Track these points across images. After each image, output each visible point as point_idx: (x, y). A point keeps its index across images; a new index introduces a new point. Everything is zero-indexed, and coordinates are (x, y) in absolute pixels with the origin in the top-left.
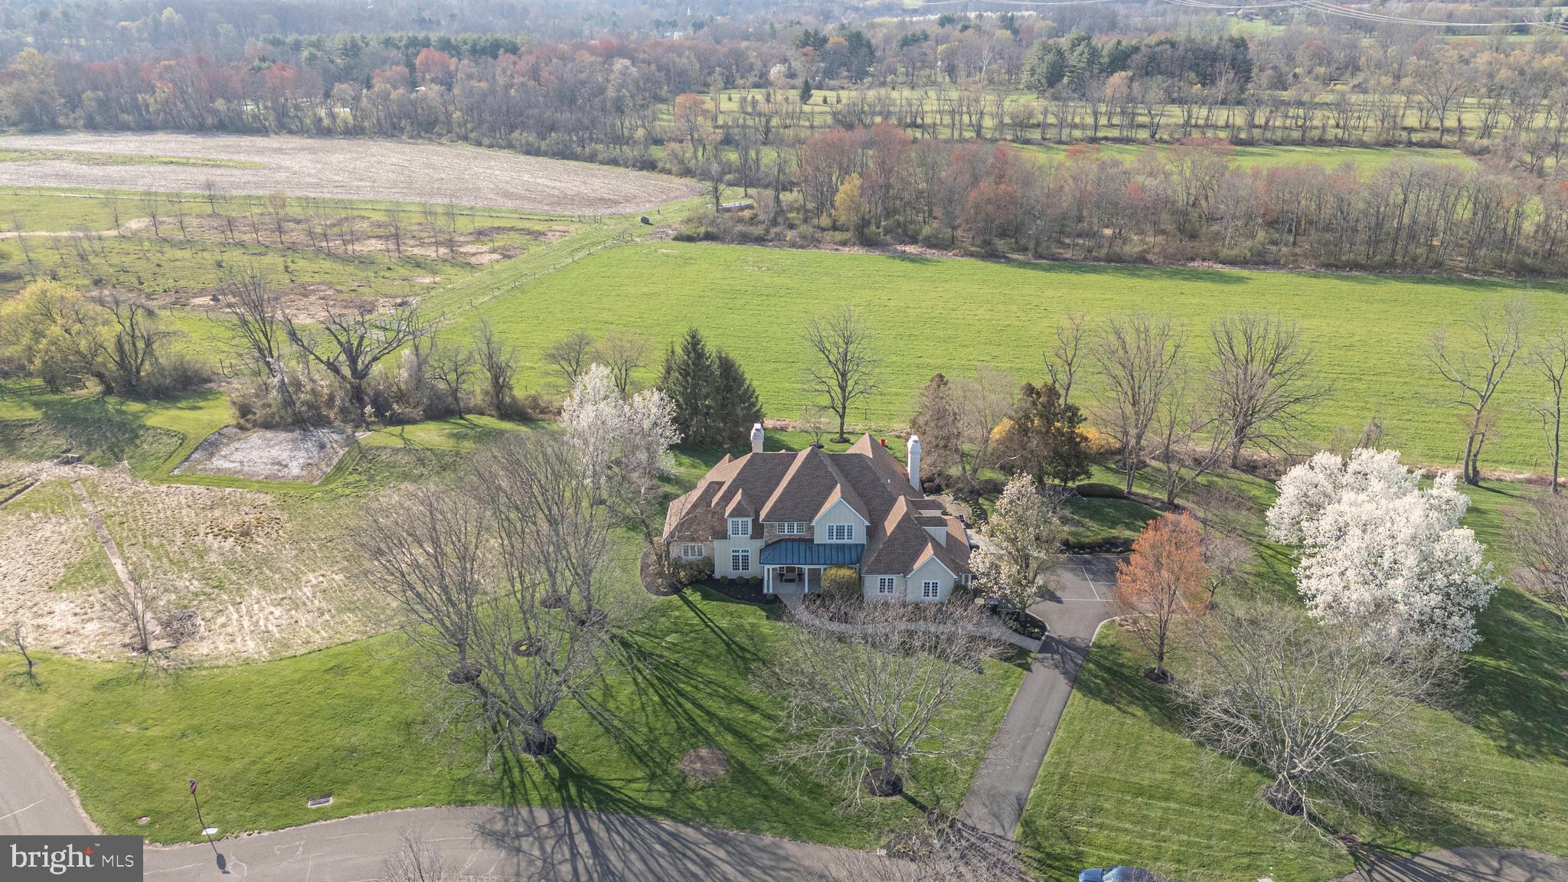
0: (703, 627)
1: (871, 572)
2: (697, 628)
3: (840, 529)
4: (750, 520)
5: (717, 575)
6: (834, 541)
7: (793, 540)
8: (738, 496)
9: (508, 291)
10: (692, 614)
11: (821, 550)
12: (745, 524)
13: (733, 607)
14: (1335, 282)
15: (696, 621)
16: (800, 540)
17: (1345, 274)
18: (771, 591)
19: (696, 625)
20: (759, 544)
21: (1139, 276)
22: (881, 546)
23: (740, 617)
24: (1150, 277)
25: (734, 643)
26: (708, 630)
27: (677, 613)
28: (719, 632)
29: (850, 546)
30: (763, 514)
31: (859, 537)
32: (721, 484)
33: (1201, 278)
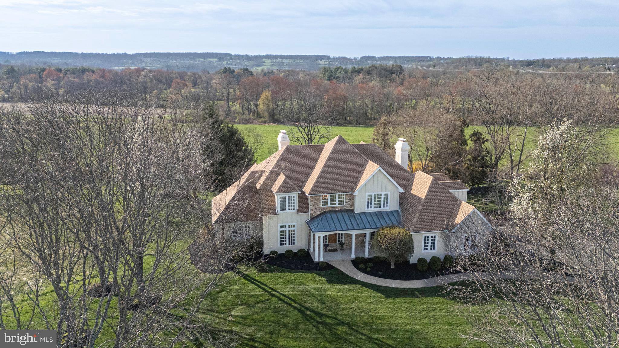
0: (268, 296)
1: (418, 230)
2: (262, 298)
3: (378, 198)
4: (295, 195)
5: (267, 250)
6: (373, 210)
7: (336, 212)
10: (252, 286)
11: (364, 218)
12: (292, 199)
13: (291, 276)
15: (259, 292)
16: (342, 211)
18: (322, 259)
19: (262, 295)
20: (305, 217)
22: (420, 208)
23: (302, 284)
25: (307, 308)
26: (274, 299)
27: (236, 287)
28: (287, 300)
29: (387, 213)
30: (307, 189)
31: (393, 205)
32: (263, 172)
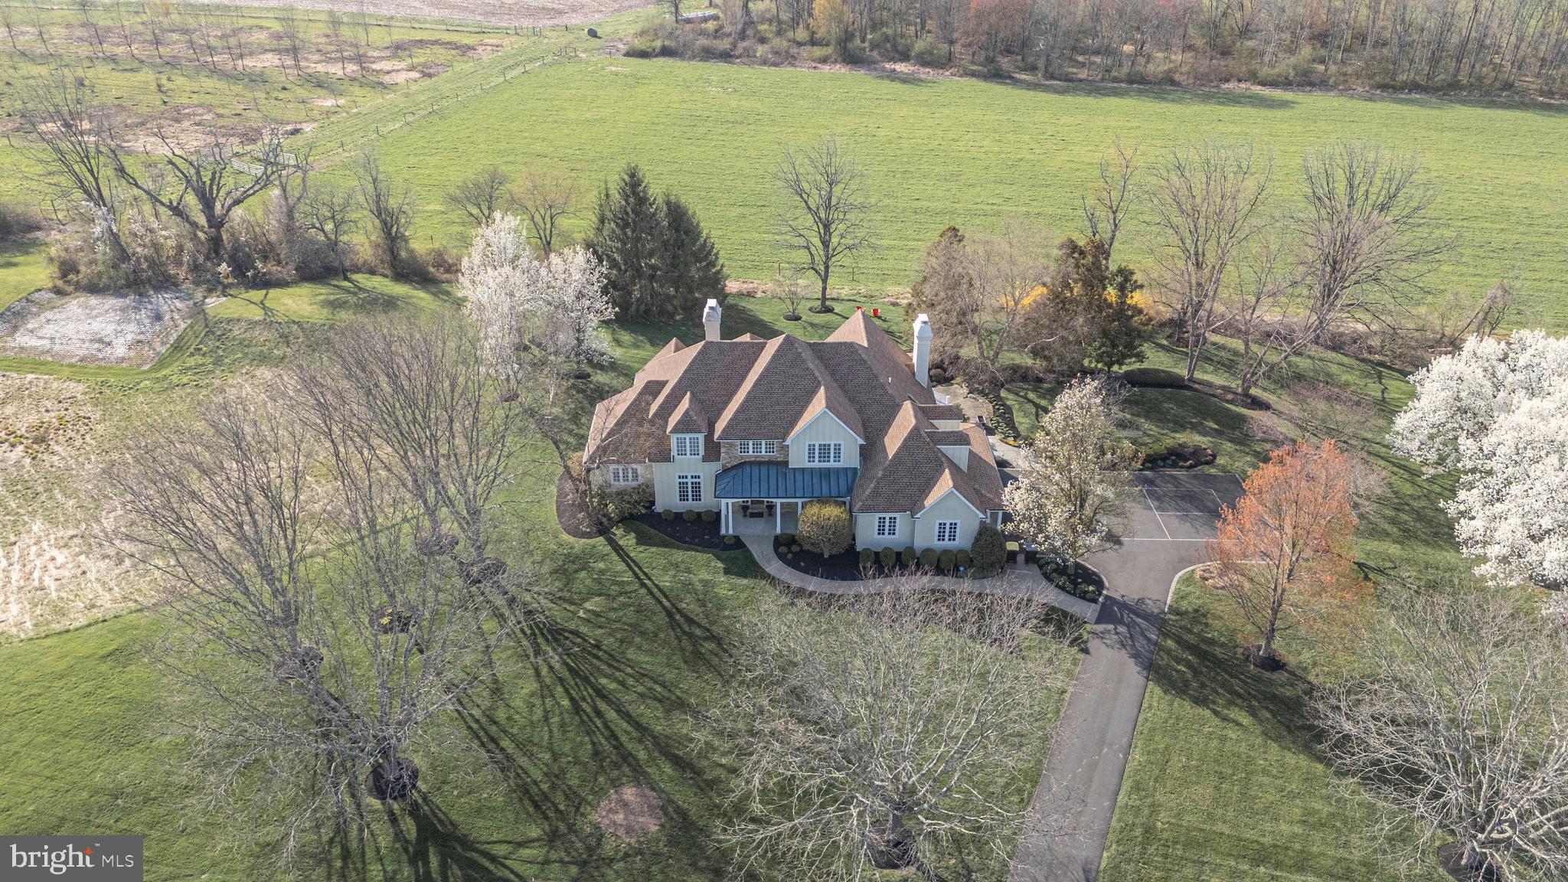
0: (637, 586)
1: (867, 509)
2: (628, 588)
3: (825, 450)
4: (701, 437)
5: (659, 508)
6: (817, 464)
7: (760, 464)
8: (685, 404)
9: (424, 117)
10: (622, 567)
11: (799, 477)
12: (694, 443)
13: (679, 555)
14: (1394, 106)
15: (628, 577)
16: (770, 463)
17: (1403, 96)
18: (731, 531)
19: (629, 583)
20: (715, 467)
21: (1166, 100)
22: (880, 474)
23: (688, 571)
24: (1179, 101)
25: (679, 611)
26: (643, 591)
27: (601, 565)
28: (659, 594)
29: (837, 471)
30: (720, 426)
31: (850, 458)
32: (664, 383)
33: (1239, 102)
